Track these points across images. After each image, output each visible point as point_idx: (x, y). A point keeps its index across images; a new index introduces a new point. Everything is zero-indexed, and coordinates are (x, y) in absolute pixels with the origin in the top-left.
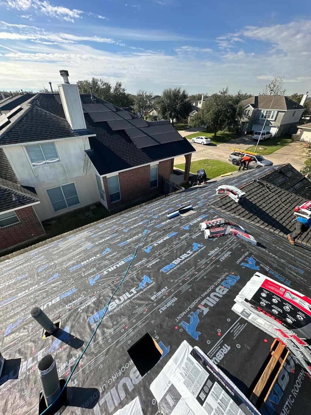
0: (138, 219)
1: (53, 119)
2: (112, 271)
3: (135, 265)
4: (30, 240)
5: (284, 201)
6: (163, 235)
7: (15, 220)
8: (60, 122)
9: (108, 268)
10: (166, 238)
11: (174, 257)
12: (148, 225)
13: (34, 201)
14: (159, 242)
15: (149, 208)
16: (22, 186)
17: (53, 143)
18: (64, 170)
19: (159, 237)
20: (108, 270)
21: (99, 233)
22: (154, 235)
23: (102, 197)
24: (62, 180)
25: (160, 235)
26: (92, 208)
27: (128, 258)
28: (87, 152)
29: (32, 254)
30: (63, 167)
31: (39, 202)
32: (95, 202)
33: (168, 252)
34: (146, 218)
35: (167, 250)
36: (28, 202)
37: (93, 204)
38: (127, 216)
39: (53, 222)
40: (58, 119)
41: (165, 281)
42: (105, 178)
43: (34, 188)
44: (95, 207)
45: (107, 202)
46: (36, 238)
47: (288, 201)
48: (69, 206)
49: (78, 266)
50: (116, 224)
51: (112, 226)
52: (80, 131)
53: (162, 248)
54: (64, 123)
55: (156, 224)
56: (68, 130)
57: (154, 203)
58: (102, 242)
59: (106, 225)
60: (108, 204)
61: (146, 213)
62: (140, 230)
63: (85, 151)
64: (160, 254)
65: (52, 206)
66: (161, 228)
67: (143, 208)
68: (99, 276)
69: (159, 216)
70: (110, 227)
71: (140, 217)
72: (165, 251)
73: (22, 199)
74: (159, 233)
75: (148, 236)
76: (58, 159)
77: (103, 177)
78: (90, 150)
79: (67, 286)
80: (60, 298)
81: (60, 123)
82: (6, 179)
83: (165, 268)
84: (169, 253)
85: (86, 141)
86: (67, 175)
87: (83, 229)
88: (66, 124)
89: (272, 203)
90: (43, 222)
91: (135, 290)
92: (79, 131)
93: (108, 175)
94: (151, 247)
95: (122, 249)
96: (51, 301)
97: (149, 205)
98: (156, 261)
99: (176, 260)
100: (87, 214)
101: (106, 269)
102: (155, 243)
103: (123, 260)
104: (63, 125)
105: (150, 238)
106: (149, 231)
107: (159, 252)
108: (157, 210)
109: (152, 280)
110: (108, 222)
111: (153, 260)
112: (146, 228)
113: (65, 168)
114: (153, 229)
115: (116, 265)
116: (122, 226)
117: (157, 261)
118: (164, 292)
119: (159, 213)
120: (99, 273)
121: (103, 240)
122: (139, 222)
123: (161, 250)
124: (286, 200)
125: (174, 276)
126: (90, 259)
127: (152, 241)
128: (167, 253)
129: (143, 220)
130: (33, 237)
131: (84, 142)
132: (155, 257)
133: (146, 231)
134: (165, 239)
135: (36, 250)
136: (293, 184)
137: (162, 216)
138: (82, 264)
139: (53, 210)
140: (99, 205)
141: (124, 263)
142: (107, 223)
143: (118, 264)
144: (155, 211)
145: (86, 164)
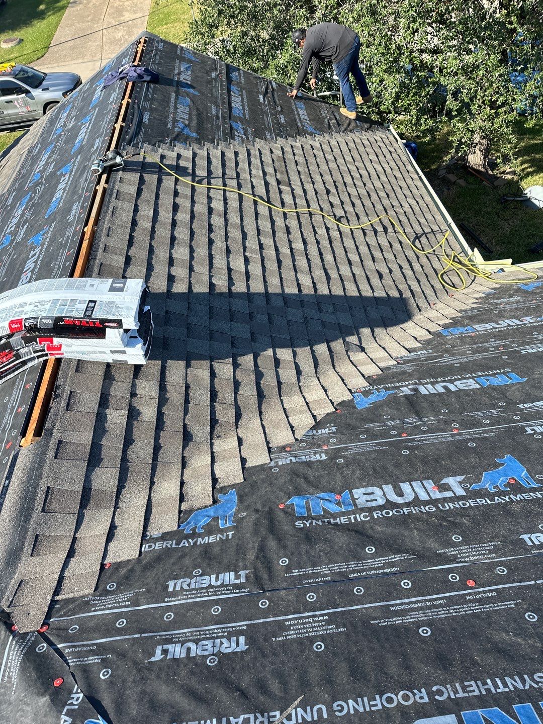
5: (268, 191)
47: (272, 182)
89: (251, 232)
124: (267, 184)
136: (223, 103)
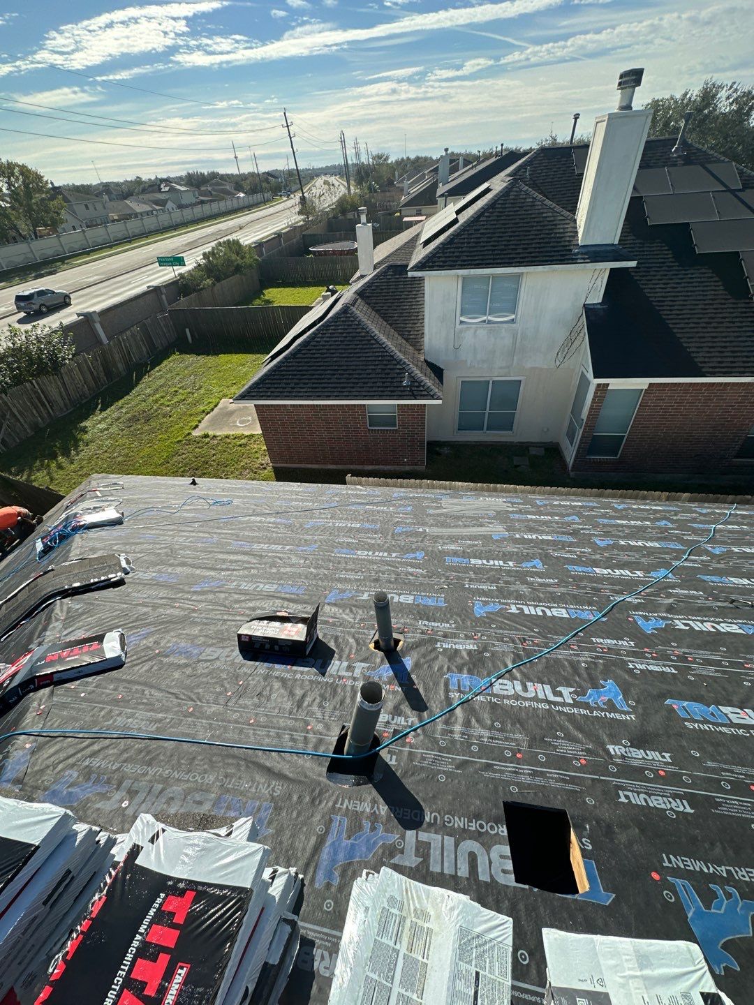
0: (649, 530)
1: (544, 215)
2: (530, 615)
3: (594, 639)
4: (397, 468)
6: (722, 614)
7: (390, 421)
8: (558, 222)
9: (523, 604)
10: (728, 629)
11: (735, 699)
12: (677, 559)
13: (433, 397)
14: (697, 626)
15: (701, 514)
16: (426, 361)
17: (519, 276)
18: (514, 343)
19: (703, 612)
20: (521, 606)
21: (529, 517)
22: (686, 596)
23: (571, 435)
24: (501, 368)
25: (710, 608)
26: (533, 451)
27: (582, 610)
28: (589, 310)
29: (396, 495)
30: (515, 337)
31: (439, 402)
32: (547, 439)
33: (717, 671)
34: (679, 539)
35: (718, 663)
36: (424, 395)
37: (541, 443)
38: (620, 507)
39: (446, 451)
40: (555, 214)
41: (669, 737)
42: (602, 389)
43: (443, 370)
44: (541, 452)
45: (578, 450)
46: (407, 468)
48: (488, 429)
49: (463, 562)
50: (580, 515)
51: (568, 515)
52: (598, 249)
53: (699, 647)
54: (566, 226)
55: (705, 569)
56: (566, 246)
57: (726, 505)
58: (528, 539)
59: (553, 506)
60: (576, 456)
61: (682, 525)
62: (643, 560)
63: (584, 305)
64: (683, 658)
65: (457, 418)
66: (721, 592)
67: (677, 506)
68: (498, 607)
69: (731, 552)
70: (562, 515)
71: (659, 528)
72: (708, 662)
73: (417, 387)
74: (707, 599)
75: (663, 588)
76: (513, 317)
77: (599, 385)
78: (599, 306)
79: (432, 586)
80: (414, 600)
81: (556, 225)
82: (407, 340)
83: (685, 704)
84: (719, 675)
85: (600, 279)
86: (515, 358)
87: (495, 490)
88: (570, 230)
90: (429, 443)
91: (570, 693)
92: (593, 249)
93: (615, 383)
94: (662, 624)
95: (574, 580)
96: (400, 595)
97: (706, 505)
98: (664, 669)
99: (738, 711)
100: (516, 460)
101: (518, 604)
102: (679, 619)
103: (566, 608)
104: (562, 230)
105: (669, 595)
106: (672, 579)
107: (684, 653)
108: (730, 532)
109: (629, 706)
110: (562, 500)
111: (653, 658)
112: (666, 565)
113: (519, 340)
114: (690, 578)
115: (543, 608)
116: (595, 526)
117: (667, 670)
118: (653, 760)
119: (732, 544)
120: (499, 602)
121: (534, 537)
122: (651, 539)
123: (693, 651)
125: (710, 749)
126: (491, 562)
127: (670, 609)
128: (710, 671)
129: (665, 539)
130: (404, 464)
131: (593, 282)
132: (664, 657)
133: (662, 572)
134: (724, 628)
135: (403, 490)
137: (739, 558)
138: (473, 561)
139: (456, 426)
140: (553, 450)
141: (567, 616)
142: (557, 500)
143: (550, 608)
144: (720, 531)
145: (570, 341)
